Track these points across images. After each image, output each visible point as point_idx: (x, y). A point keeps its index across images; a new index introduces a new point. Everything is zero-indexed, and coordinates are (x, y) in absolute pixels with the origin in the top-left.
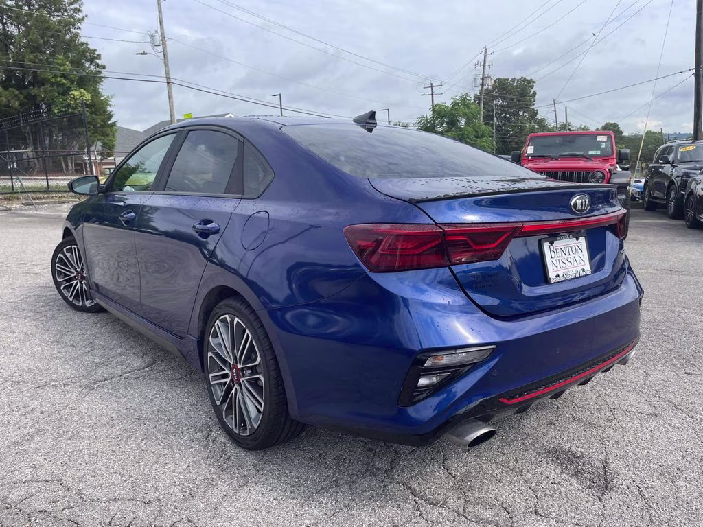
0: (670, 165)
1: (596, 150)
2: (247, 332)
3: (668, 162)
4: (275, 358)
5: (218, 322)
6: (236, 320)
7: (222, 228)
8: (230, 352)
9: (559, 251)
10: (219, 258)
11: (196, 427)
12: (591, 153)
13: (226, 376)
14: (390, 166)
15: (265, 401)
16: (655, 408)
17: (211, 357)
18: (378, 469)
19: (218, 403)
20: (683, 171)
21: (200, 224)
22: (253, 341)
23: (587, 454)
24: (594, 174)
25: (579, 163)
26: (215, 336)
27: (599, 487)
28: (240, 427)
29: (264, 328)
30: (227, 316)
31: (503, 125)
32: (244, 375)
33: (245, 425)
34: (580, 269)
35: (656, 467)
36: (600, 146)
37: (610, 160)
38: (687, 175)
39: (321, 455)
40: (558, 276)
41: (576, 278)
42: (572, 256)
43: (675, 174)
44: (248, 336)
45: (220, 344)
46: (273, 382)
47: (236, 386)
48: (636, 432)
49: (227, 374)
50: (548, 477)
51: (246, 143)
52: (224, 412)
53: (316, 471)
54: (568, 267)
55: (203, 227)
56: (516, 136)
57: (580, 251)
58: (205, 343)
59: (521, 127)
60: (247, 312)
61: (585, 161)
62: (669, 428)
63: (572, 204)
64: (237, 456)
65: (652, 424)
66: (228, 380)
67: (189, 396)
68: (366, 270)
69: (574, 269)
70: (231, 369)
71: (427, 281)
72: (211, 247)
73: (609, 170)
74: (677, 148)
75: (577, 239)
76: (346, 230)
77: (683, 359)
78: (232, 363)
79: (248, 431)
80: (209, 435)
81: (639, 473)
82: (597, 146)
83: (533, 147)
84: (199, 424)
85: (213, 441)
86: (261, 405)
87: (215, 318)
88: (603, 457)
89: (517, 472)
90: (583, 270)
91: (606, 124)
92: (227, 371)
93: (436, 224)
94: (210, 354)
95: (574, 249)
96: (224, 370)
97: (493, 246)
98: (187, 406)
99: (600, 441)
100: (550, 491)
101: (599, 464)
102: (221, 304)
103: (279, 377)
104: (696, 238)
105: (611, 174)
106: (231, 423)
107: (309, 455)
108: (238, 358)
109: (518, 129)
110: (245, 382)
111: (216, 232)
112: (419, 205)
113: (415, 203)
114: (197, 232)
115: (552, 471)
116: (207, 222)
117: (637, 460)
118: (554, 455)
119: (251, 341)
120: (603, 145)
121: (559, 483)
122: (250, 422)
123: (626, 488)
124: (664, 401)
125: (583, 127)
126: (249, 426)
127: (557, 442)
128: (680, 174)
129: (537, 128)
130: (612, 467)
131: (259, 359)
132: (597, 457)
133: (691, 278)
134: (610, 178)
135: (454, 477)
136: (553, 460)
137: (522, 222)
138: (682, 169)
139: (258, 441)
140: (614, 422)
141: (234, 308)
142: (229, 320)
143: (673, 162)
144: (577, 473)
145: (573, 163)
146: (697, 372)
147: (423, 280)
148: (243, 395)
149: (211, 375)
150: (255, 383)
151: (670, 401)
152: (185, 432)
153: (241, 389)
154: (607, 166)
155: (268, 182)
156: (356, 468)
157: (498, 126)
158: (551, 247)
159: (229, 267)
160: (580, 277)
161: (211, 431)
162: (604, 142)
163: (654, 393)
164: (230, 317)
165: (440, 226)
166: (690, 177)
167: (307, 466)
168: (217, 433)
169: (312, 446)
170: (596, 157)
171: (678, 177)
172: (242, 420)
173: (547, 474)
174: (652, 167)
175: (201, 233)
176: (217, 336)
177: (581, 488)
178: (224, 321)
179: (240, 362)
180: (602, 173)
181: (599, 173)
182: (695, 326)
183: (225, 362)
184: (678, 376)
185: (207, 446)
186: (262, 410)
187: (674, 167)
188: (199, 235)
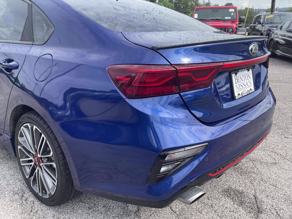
0: (261, 25)
1: (229, 16)
2: (43, 135)
3: (260, 23)
4: (62, 153)
5: (22, 127)
6: (35, 127)
7: (21, 64)
8: (32, 146)
9: (239, 78)
10: (21, 83)
11: (14, 191)
12: (226, 18)
13: (31, 161)
14: (129, 23)
15: (58, 179)
16: (274, 159)
17: (20, 149)
18: (130, 211)
19: (27, 177)
20: (268, 28)
21: (5, 62)
22: (47, 142)
23: (245, 190)
24: (228, 30)
25: (221, 23)
26: (22, 136)
27: (255, 212)
28: (42, 192)
29: (54, 134)
30: (28, 124)
31: (178, 3)
32: (42, 161)
33: (46, 191)
34: (249, 89)
35: (282, 196)
36: (231, 14)
37: (235, 22)
38: (270, 30)
39: (95, 204)
40: (239, 94)
41: (248, 95)
42: (246, 81)
43: (263, 29)
44: (43, 138)
45: (25, 141)
46: (62, 168)
47: (38, 168)
48: (267, 175)
49: (32, 160)
50: (227, 208)
51: (33, 5)
52: (31, 183)
53: (93, 216)
54: (243, 88)
55: (7, 64)
56: (184, 9)
57: (249, 78)
58: (16, 140)
59: (187, 4)
60: (41, 122)
61: (224, 22)
62: (284, 171)
63: (250, 49)
64: (42, 210)
65: (274, 169)
66: (33, 164)
67: (9, 169)
68: (124, 97)
69: (246, 89)
70: (34, 157)
71: (162, 103)
72: (15, 76)
73: (236, 27)
74: (265, 16)
75: (248, 70)
76: (109, 69)
77: (282, 129)
78: (34, 153)
79: (48, 196)
80: (23, 196)
81: (274, 200)
82: (229, 14)
83: (197, 14)
84: (16, 189)
85: (26, 200)
86: (55, 181)
87: (20, 126)
88: (253, 191)
89: (209, 206)
90: (251, 89)
91: (227, 3)
92: (31, 158)
93: (171, 64)
94: (19, 147)
95: (246, 76)
96: (29, 158)
97: (206, 78)
98: (8, 177)
99: (250, 181)
100: (229, 217)
101: (252, 196)
102: (23, 116)
103: (66, 164)
104: (274, 63)
105: (237, 30)
106: (36, 189)
107: (87, 206)
108: (38, 151)
109: (185, 5)
110: (44, 166)
111: (17, 67)
112: (159, 51)
113: (156, 50)
114: (3, 68)
115: (228, 203)
116: (10, 61)
117: (271, 192)
118: (228, 192)
119: (46, 141)
120: (232, 14)
121: (233, 211)
122: (49, 190)
123: (269, 211)
124: (278, 155)
125: (216, 5)
126: (48, 193)
127: (228, 184)
128: (266, 29)
129: (194, 5)
130: (260, 197)
131: (52, 153)
132: (251, 193)
133: (277, 84)
134: (236, 32)
135: (175, 212)
136: (228, 196)
137: (223, 62)
138: (267, 27)
139: (55, 202)
140: (255, 169)
141: (33, 120)
142: (30, 127)
143: (263, 24)
144: (241, 203)
145: (218, 23)
146: (290, 136)
147: (159, 103)
148: (43, 173)
149: (21, 160)
150: (51, 167)
151: (281, 155)
152: (6, 196)
153: (42, 169)
154: (234, 25)
155: (51, 33)
156: (117, 212)
157: (175, 4)
158: (236, 76)
159: (27, 90)
160: (249, 94)
161: (24, 193)
162: (232, 12)
163: (272, 150)
164: (30, 124)
165: (174, 66)
166: (271, 31)
167: (87, 213)
168: (28, 194)
169: (89, 199)
170: (228, 20)
171: (265, 31)
172: (43, 188)
173: (226, 205)
174: (252, 26)
175: (6, 68)
176: (23, 136)
177: (245, 213)
178: (27, 127)
179: (39, 153)
180: (232, 28)
181: (231, 29)
182: (284, 110)
183: (29, 152)
184: (282, 139)
185: (22, 205)
186: (56, 184)
187: (263, 26)
188: (5, 70)
